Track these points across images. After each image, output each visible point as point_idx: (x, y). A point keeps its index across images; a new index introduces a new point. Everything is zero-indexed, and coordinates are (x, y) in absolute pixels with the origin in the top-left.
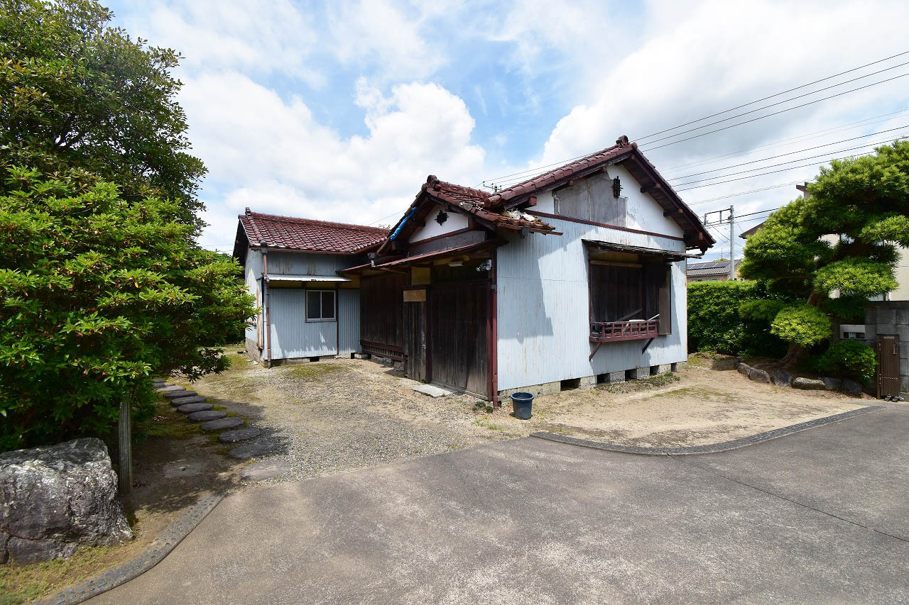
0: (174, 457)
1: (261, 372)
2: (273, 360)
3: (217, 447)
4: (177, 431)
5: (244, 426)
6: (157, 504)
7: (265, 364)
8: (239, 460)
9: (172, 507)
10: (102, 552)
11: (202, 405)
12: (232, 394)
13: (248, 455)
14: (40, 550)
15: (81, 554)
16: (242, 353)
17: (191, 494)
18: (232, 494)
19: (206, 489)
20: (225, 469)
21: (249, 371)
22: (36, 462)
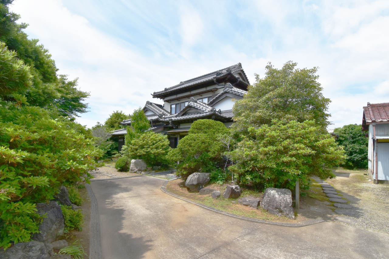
0: (316, 205)
1: (371, 185)
2: (379, 180)
3: (331, 207)
4: (319, 198)
5: (346, 203)
6: (304, 214)
7: (374, 181)
8: (337, 213)
9: (308, 217)
10: (287, 219)
11: (333, 192)
12: (349, 191)
13: (341, 213)
14: (274, 212)
15: (282, 217)
16: (366, 174)
17: (315, 216)
18: (329, 222)
19: (320, 217)
20: (330, 214)
21: (364, 184)
22: (275, 191)
